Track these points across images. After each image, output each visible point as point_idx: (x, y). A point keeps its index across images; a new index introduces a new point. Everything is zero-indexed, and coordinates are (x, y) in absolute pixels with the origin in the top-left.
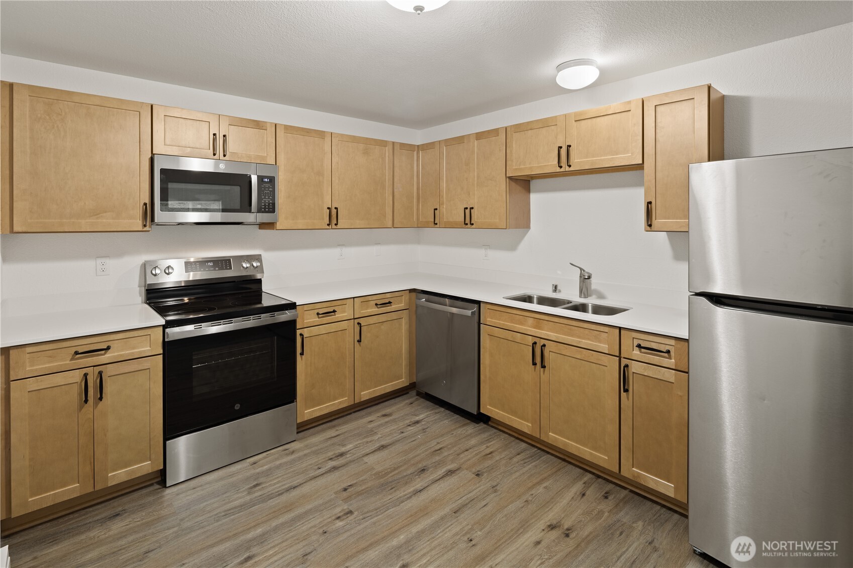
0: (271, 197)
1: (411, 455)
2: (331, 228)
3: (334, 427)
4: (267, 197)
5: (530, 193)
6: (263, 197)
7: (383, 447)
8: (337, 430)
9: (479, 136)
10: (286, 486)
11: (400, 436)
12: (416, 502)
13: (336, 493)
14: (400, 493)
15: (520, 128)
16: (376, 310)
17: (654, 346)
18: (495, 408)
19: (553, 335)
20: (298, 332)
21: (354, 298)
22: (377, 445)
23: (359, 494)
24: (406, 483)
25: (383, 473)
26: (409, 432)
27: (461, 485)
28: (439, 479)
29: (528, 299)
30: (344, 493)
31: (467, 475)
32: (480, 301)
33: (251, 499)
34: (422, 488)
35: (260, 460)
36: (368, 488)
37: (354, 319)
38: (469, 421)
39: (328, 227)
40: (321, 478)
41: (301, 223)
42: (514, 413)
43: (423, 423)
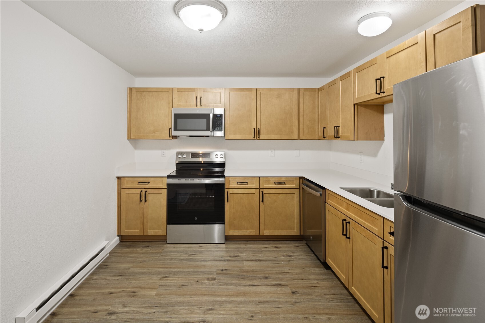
0: (220, 124)
1: (268, 269)
2: (256, 139)
3: (246, 244)
4: (218, 124)
5: (384, 114)
6: (216, 124)
7: (259, 260)
8: (246, 246)
9: (342, 78)
10: (203, 259)
11: (274, 259)
12: (246, 289)
13: (217, 270)
14: (243, 282)
15: (359, 69)
16: (274, 186)
18: (331, 261)
19: (353, 216)
20: (226, 190)
21: (259, 177)
22: (257, 258)
23: (226, 274)
24: (252, 279)
25: (246, 271)
26: (280, 259)
27: (278, 293)
28: (270, 285)
30: (221, 271)
31: (288, 290)
33: (187, 258)
34: (256, 285)
35: (204, 246)
36: (232, 274)
37: (260, 189)
38: (323, 266)
39: (254, 139)
40: (218, 262)
41: (238, 137)
43: (293, 258)
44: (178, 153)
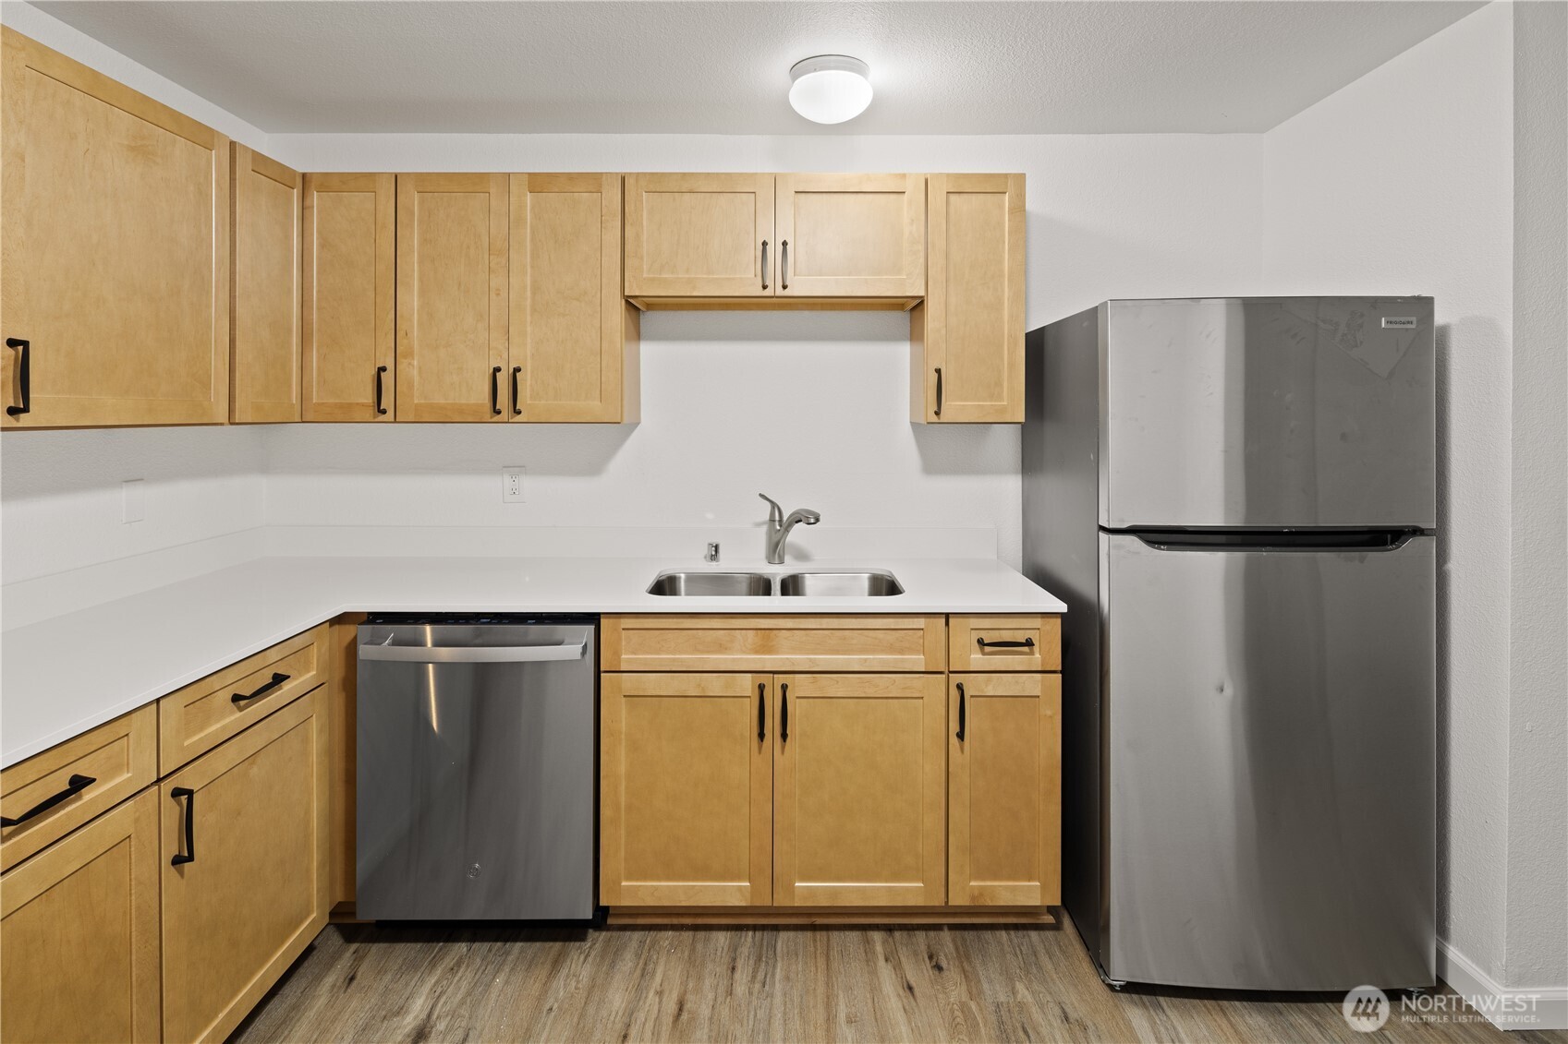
5: (639, 339)
9: (538, 183)
15: (659, 183)
16: (239, 717)
17: (1007, 637)
18: (645, 878)
19: (800, 660)
29: (664, 587)
32: (599, 614)
37: (160, 781)
42: (703, 872)
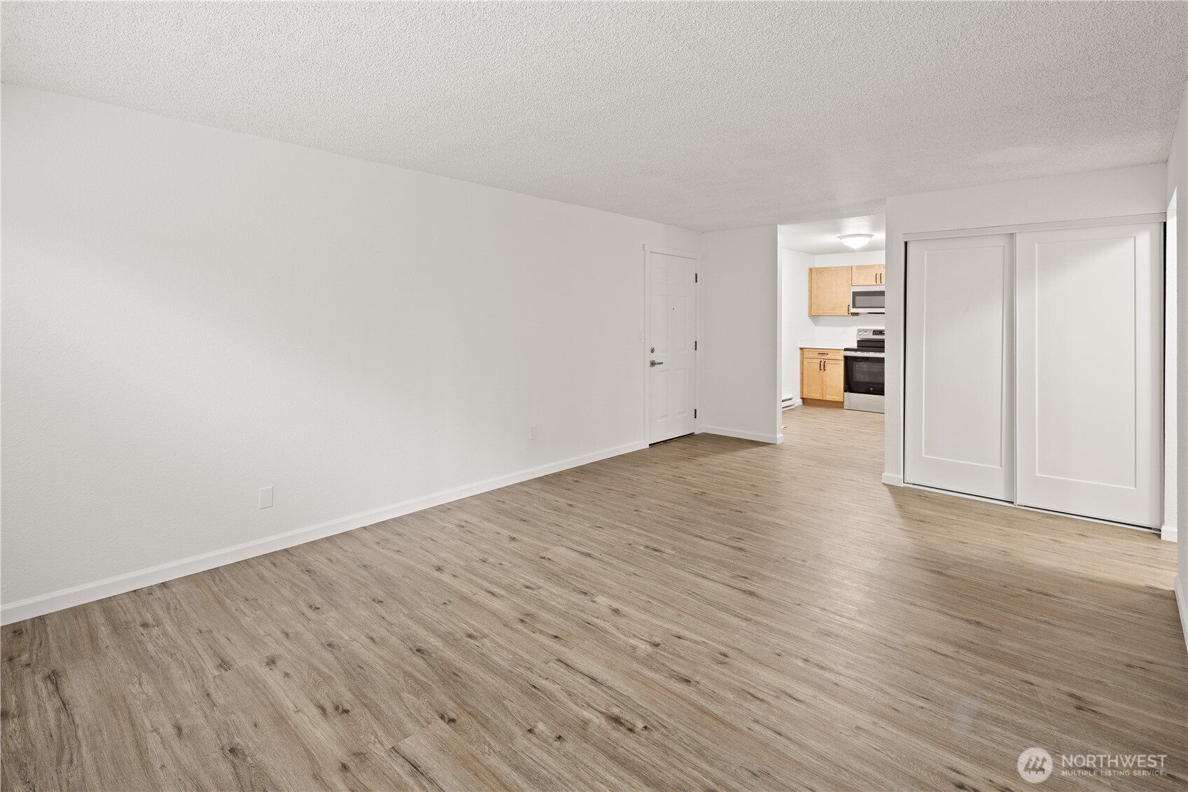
44: (860, 331)
